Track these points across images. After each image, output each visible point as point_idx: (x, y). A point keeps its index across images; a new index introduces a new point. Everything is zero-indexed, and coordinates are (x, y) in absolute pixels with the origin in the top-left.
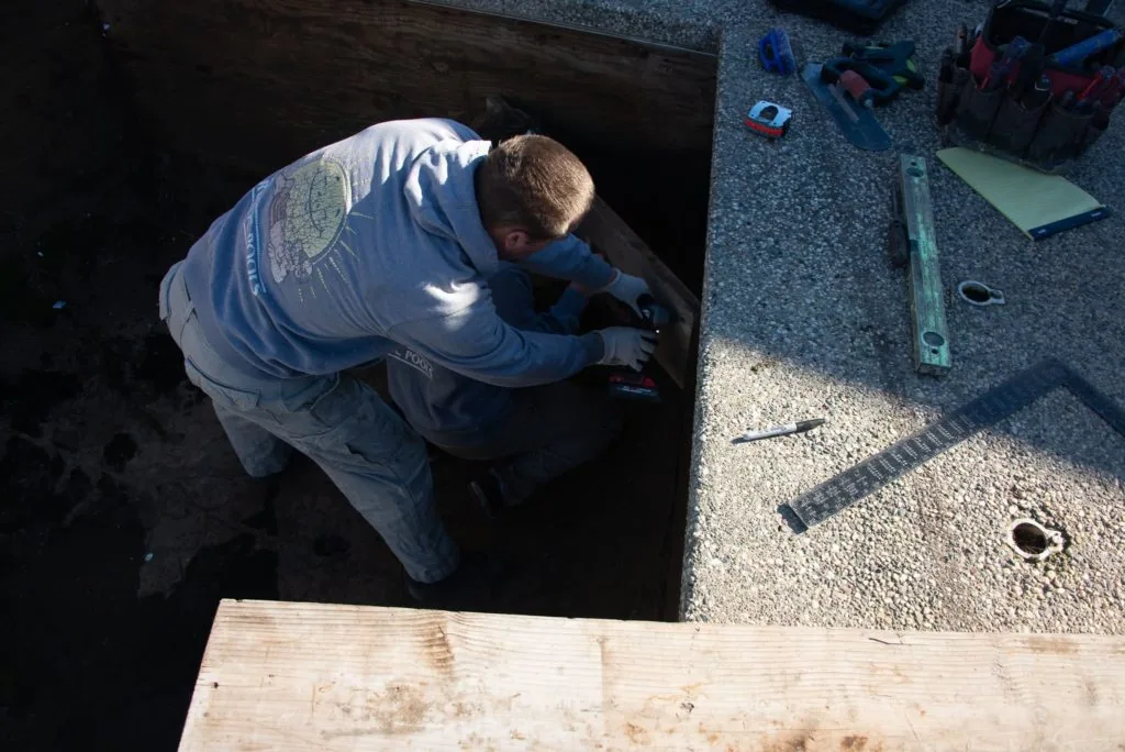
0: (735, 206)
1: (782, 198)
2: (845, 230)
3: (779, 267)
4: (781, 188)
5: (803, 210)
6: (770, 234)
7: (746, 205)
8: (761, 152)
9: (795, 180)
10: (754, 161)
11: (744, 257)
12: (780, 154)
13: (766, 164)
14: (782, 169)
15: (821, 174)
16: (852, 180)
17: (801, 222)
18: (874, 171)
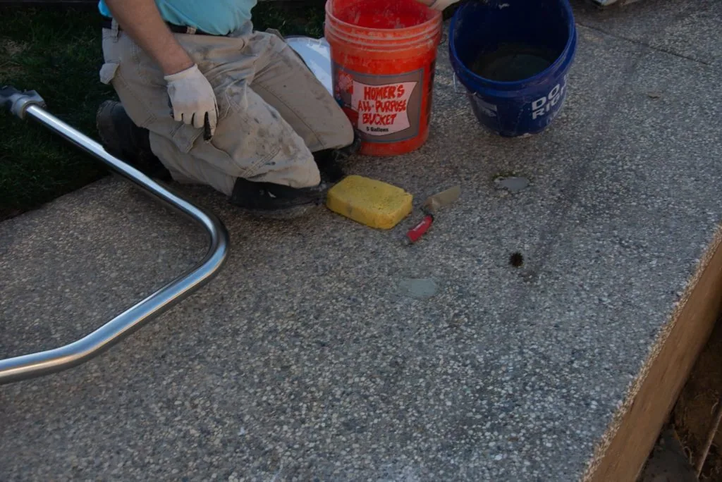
0: (594, 405)
1: (539, 401)
2: (497, 357)
3: (582, 342)
4: (533, 411)
5: (525, 384)
6: (573, 371)
7: (582, 403)
8: (530, 459)
9: (512, 417)
10: (544, 450)
11: (610, 358)
12: (510, 451)
13: (533, 443)
14: (518, 432)
15: (479, 417)
16: (449, 403)
17: (535, 374)
18: (416, 407)
